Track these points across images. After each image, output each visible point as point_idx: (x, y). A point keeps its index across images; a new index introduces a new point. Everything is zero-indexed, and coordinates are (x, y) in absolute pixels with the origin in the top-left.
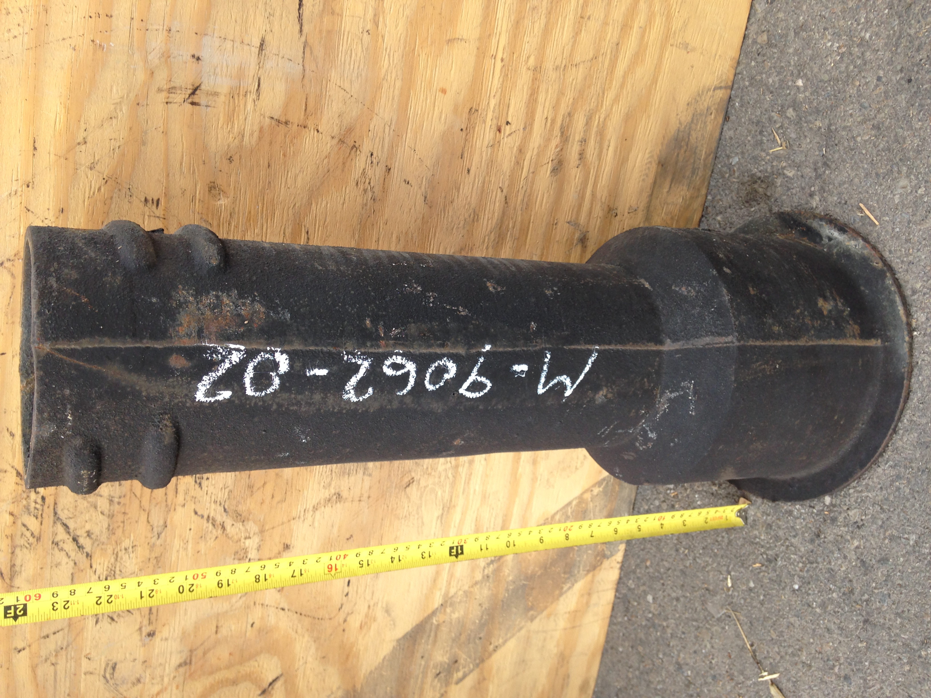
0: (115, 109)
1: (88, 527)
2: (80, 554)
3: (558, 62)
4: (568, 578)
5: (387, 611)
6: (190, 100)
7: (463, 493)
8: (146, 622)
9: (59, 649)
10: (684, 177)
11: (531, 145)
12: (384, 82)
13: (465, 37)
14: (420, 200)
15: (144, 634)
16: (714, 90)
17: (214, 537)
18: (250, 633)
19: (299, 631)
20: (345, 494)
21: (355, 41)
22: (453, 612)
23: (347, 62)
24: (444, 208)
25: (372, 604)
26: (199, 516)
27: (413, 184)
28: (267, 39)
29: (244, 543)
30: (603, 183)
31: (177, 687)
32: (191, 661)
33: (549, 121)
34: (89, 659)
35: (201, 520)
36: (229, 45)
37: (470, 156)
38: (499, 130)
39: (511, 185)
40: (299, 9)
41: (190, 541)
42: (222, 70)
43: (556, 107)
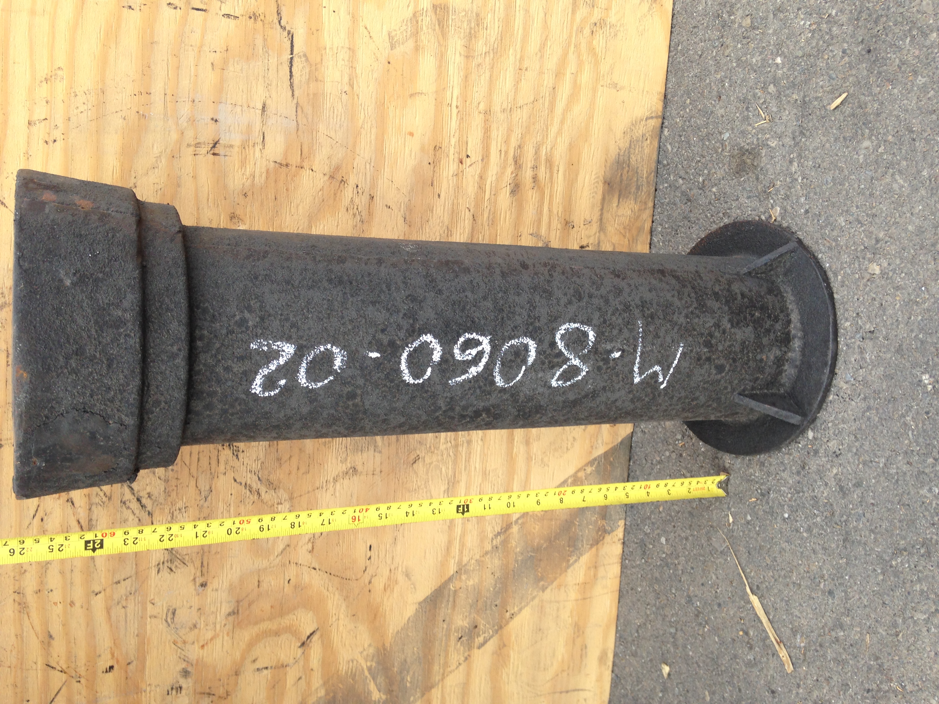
0: (157, 161)
1: (148, 489)
2: (143, 512)
3: (505, 106)
4: (573, 551)
5: (407, 575)
6: (212, 152)
7: (465, 470)
8: (199, 574)
9: (128, 594)
10: (630, 193)
11: (490, 173)
12: (362, 130)
13: (424, 91)
14: (401, 221)
15: (198, 584)
16: (646, 120)
17: (252, 502)
18: (288, 589)
19: (330, 589)
20: (360, 468)
21: (336, 100)
22: (468, 579)
23: (331, 116)
24: (422, 226)
25: (393, 568)
26: (238, 483)
27: (393, 208)
28: (267, 103)
29: (277, 508)
30: (558, 200)
31: (228, 634)
32: (238, 611)
33: (503, 153)
34: (153, 604)
35: (240, 487)
36: (238, 109)
37: (439, 184)
38: (461, 162)
39: (477, 206)
40: (290, 79)
41: (232, 505)
42: (234, 128)
43: (507, 142)
